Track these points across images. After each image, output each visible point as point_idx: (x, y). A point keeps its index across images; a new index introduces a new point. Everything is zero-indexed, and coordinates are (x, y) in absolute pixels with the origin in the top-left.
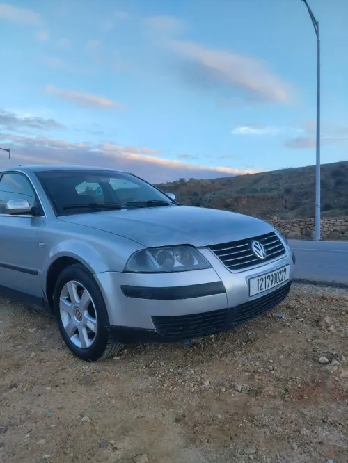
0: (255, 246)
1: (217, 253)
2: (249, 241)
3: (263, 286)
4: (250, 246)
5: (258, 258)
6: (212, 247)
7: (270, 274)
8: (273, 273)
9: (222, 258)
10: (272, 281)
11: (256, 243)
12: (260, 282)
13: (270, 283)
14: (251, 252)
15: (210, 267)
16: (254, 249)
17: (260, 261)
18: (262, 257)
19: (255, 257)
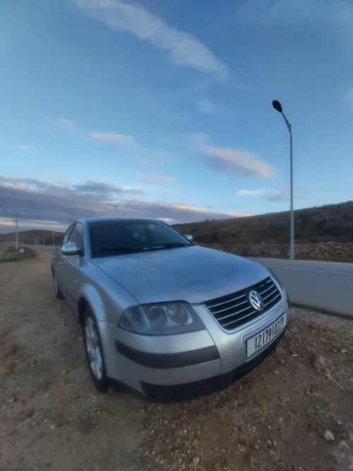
0: (252, 297)
1: (212, 310)
2: (246, 291)
3: (261, 343)
4: (246, 298)
5: (256, 310)
6: (207, 303)
7: (268, 329)
8: (271, 327)
9: (217, 316)
10: (270, 335)
11: (253, 294)
12: (258, 340)
13: (269, 336)
14: (249, 304)
15: (203, 328)
16: (252, 301)
17: (258, 314)
18: (260, 310)
19: (252, 309)
